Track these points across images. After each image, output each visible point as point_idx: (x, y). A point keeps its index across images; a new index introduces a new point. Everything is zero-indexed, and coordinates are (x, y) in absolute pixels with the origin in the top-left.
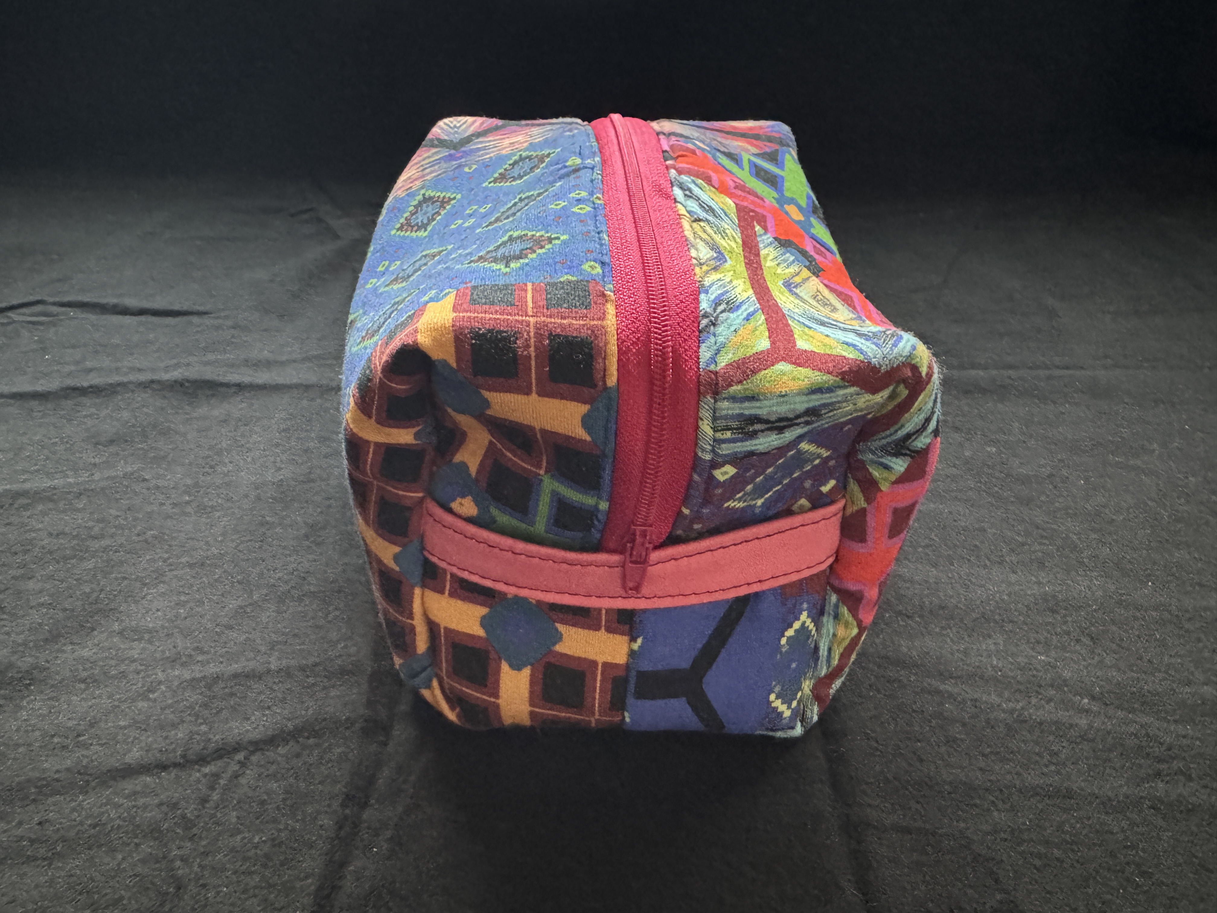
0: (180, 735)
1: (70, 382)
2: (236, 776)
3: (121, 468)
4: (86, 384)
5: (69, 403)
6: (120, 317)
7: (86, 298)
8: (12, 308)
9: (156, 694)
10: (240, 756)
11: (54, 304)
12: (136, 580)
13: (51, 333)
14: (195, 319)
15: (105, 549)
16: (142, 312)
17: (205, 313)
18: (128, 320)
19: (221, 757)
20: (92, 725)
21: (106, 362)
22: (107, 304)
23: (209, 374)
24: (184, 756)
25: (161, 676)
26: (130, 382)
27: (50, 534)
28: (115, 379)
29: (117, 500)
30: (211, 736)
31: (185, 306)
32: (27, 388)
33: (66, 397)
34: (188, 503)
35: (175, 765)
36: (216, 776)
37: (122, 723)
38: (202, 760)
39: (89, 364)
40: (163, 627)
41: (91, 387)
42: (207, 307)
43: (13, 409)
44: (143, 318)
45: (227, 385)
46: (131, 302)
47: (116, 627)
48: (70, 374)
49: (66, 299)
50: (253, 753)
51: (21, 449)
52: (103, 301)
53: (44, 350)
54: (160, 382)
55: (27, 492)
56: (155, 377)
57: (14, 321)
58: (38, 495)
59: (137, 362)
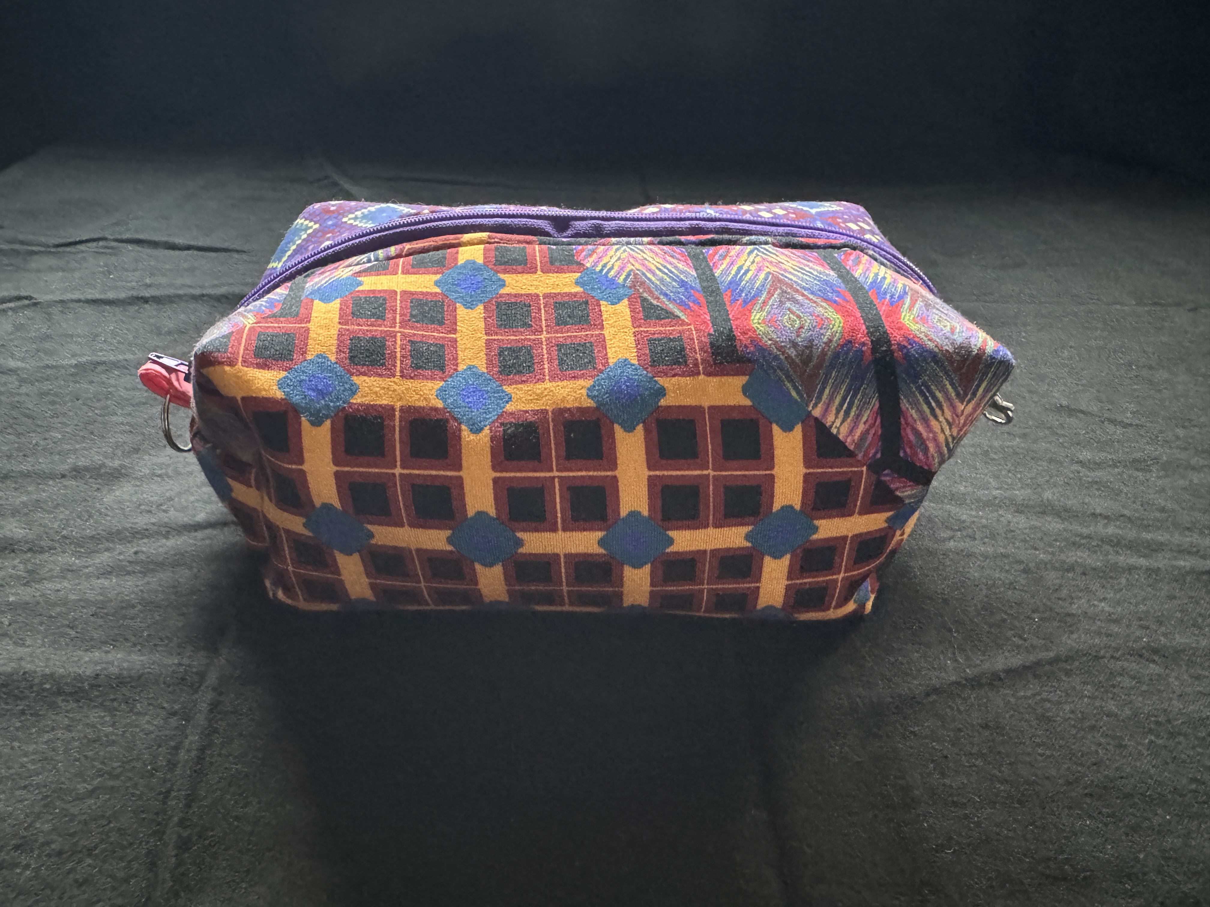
1: (135, 293)
4: (147, 295)
5: (133, 309)
7: (141, 237)
8: (81, 242)
16: (189, 248)
18: (177, 253)
21: (163, 280)
26: (183, 295)
28: (171, 291)
31: (224, 245)
32: (98, 296)
33: (130, 304)
39: (148, 281)
41: (152, 297)
44: (190, 252)
46: (179, 240)
48: (133, 288)
51: (97, 335)
52: (156, 239)
53: (109, 272)
54: (209, 296)
55: (104, 363)
56: (204, 292)
57: (83, 252)
58: (115, 365)
59: (188, 281)
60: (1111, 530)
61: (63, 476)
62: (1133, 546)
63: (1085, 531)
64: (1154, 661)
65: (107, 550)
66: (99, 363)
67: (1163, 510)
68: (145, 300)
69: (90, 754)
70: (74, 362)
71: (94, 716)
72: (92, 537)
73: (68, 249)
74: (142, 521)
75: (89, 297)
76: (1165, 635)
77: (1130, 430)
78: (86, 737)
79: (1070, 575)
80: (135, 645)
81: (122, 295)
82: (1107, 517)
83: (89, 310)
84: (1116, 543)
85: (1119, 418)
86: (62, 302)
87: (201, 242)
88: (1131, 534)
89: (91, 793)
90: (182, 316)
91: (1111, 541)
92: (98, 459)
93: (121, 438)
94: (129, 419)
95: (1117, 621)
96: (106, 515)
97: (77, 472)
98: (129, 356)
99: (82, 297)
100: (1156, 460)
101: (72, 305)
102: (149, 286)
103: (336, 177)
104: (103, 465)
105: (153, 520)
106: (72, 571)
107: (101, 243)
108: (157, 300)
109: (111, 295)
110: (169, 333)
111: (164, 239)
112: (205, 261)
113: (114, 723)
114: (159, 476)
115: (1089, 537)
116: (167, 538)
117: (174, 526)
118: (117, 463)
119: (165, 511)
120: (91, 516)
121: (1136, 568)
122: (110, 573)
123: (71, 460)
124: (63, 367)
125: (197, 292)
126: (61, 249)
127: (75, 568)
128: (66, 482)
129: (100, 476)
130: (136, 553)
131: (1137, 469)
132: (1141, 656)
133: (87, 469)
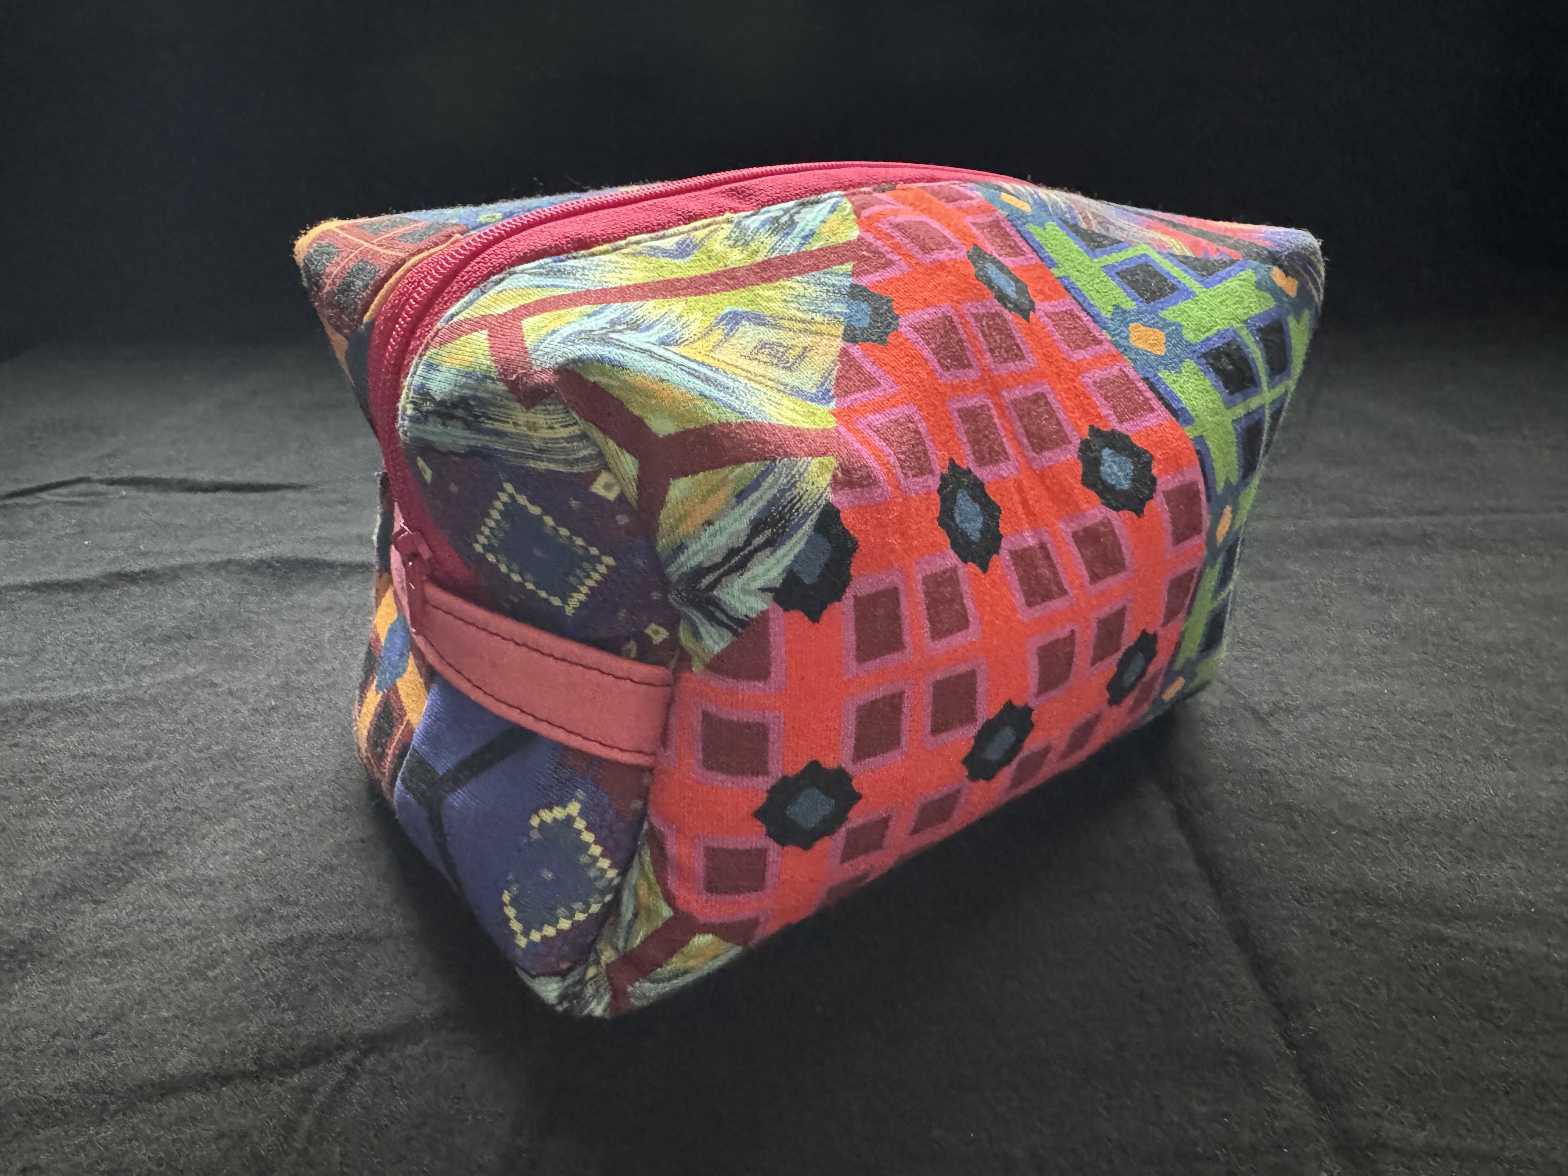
0: (253, 1029)
2: (340, 1088)
6: (189, 495)
9: (217, 971)
10: (348, 1057)
11: (101, 482)
12: (194, 812)
13: (94, 514)
14: (290, 494)
15: (151, 773)
17: (303, 487)
19: (315, 1062)
20: (117, 1019)
22: (172, 479)
23: (308, 552)
24: (258, 1061)
25: (227, 944)
27: (74, 756)
29: (175, 711)
30: (300, 1028)
35: (244, 1075)
36: (310, 1090)
37: (165, 1014)
38: (286, 1067)
40: (231, 876)
42: (308, 479)
43: (36, 604)
45: (332, 565)
47: (162, 877)
49: (116, 476)
50: (366, 1054)
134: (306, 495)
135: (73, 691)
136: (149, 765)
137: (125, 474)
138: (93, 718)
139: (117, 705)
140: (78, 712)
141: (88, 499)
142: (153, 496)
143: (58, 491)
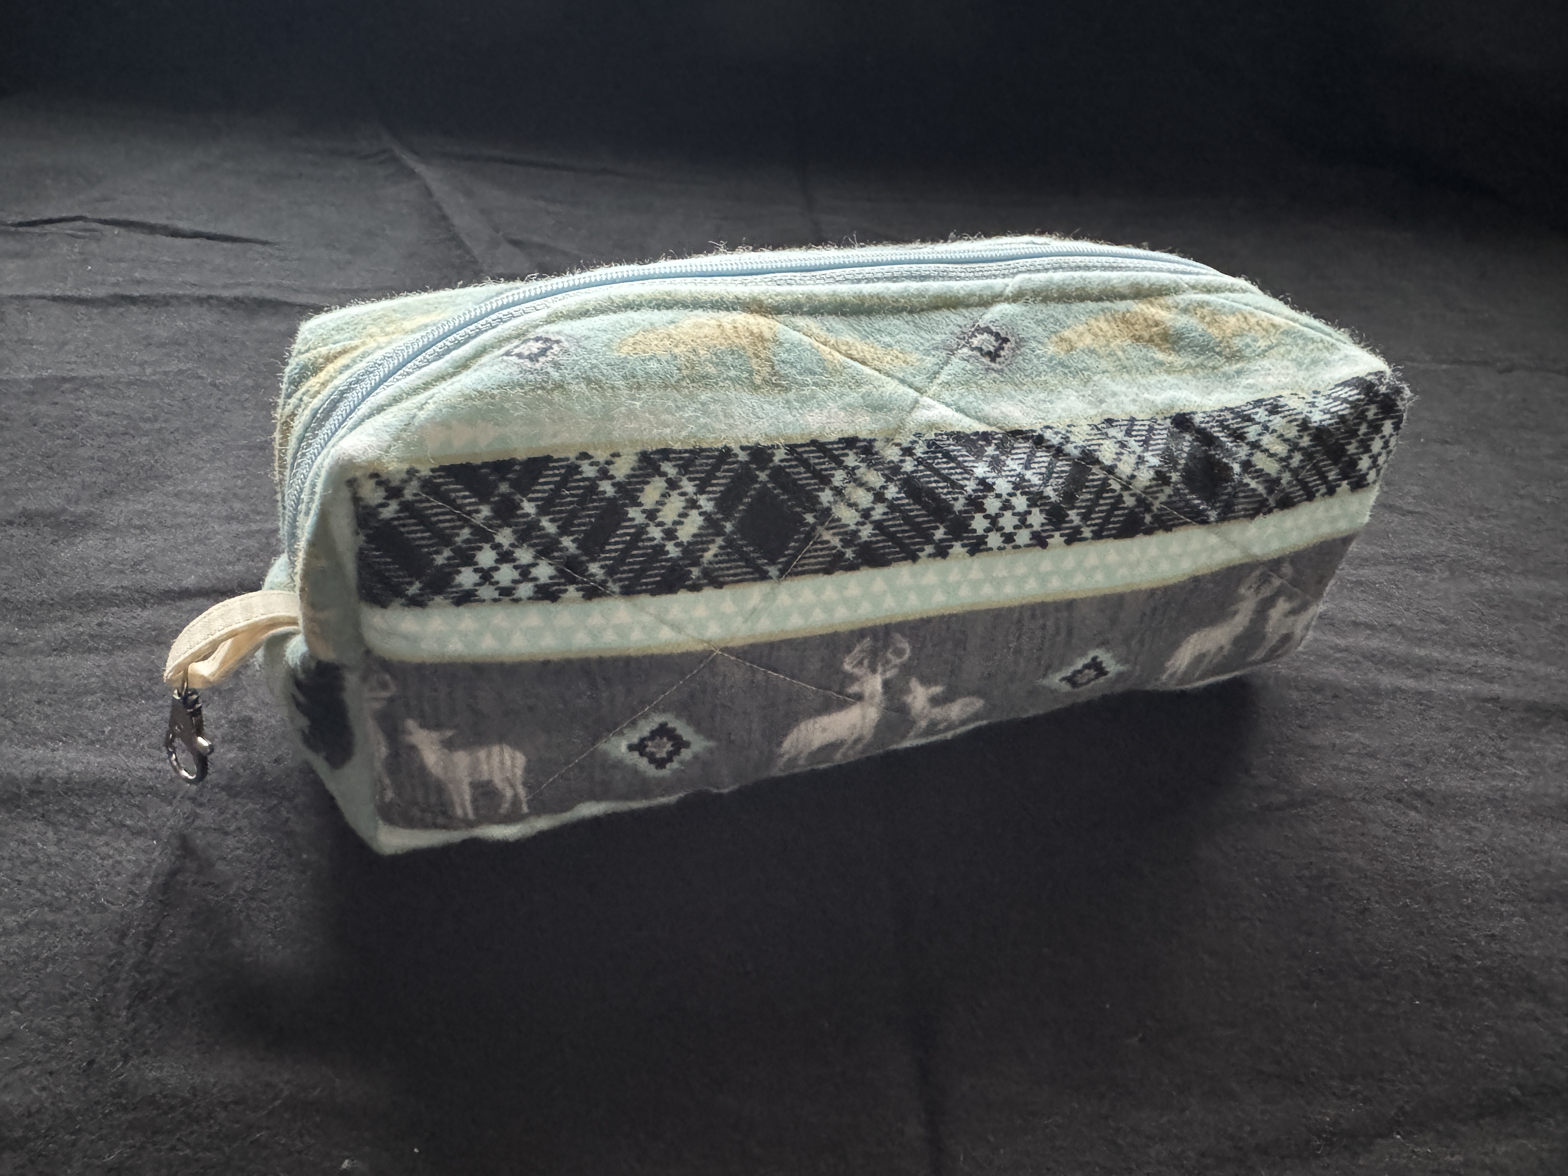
1: (118, 290)
3: (174, 366)
4: (136, 294)
5: (114, 311)
6: (172, 239)
7: (133, 218)
8: (47, 222)
9: (212, 541)
11: (96, 221)
13: (93, 246)
14: (257, 247)
15: (160, 430)
16: (196, 235)
17: (267, 243)
18: (179, 241)
20: (149, 558)
21: (158, 276)
22: (156, 224)
23: (271, 294)
25: (217, 528)
26: (184, 296)
27: (100, 413)
28: (167, 291)
29: (172, 392)
31: (245, 234)
32: (69, 292)
33: (112, 304)
34: (247, 399)
39: (138, 275)
40: (219, 493)
41: (141, 296)
42: (271, 238)
44: (198, 241)
45: (291, 305)
46: (183, 225)
47: (172, 489)
48: (117, 284)
49: (107, 218)
51: (65, 344)
52: (152, 221)
53: (86, 261)
54: (220, 299)
55: (73, 379)
56: (213, 293)
57: (52, 233)
58: (86, 382)
59: (192, 278)
60: (1374, 643)
61: (11, 523)
62: (1401, 664)
63: (1342, 642)
64: (1415, 809)
65: (62, 619)
66: (64, 380)
67: (1443, 620)
68: (132, 300)
69: (25, 878)
70: (32, 376)
71: (33, 829)
72: (42, 603)
73: (31, 229)
74: (110, 584)
75: (58, 292)
76: (1433, 775)
77: (1409, 518)
78: (19, 856)
79: (1318, 697)
80: (92, 743)
81: (101, 292)
82: (1372, 627)
83: (56, 310)
84: (1382, 660)
85: (1399, 503)
86: (18, 297)
87: (211, 229)
88: (1401, 648)
89: (23, 928)
90: (180, 324)
91: (1374, 656)
92: (56, 502)
93: (88, 478)
94: (102, 453)
95: (1372, 755)
96: (64, 574)
97: (28, 518)
98: (107, 372)
99: (48, 293)
100: (1441, 558)
101: (33, 302)
102: (138, 282)
103: (397, 151)
104: (64, 511)
105: (125, 583)
106: (14, 644)
107: (79, 224)
108: (146, 301)
109: (86, 292)
110: (162, 345)
111: (163, 221)
112: (217, 253)
113: (60, 840)
114: (136, 527)
115: (1346, 650)
116: (144, 608)
117: (153, 591)
118: (81, 509)
119: (143, 572)
120: (42, 574)
121: (1403, 691)
122: (65, 649)
123: (20, 503)
124: (16, 382)
125: (203, 292)
126: (21, 229)
127: (17, 641)
128: (13, 531)
129: (58, 525)
130: (100, 625)
131: (1416, 569)
132: (1399, 801)
133: (42, 515)
134: (268, 249)
135: (93, 372)
136: (157, 426)
137: (115, 216)
138: (112, 392)
139: (130, 384)
140: (98, 386)
141: (87, 234)
142: (140, 236)
143: (59, 225)
